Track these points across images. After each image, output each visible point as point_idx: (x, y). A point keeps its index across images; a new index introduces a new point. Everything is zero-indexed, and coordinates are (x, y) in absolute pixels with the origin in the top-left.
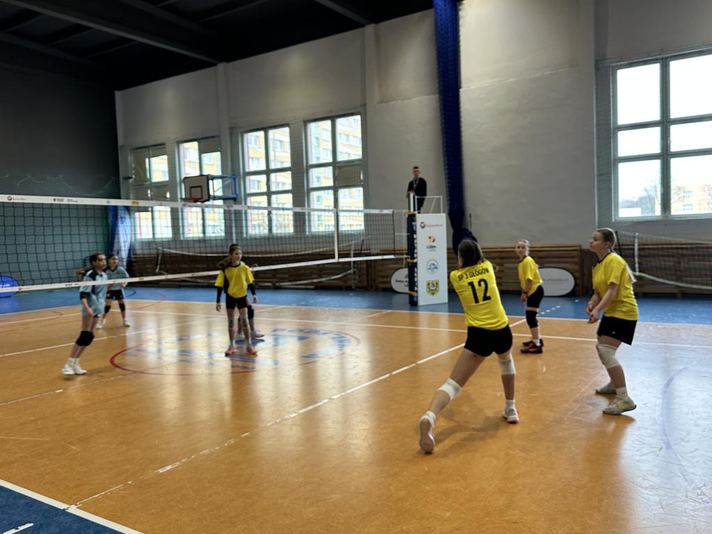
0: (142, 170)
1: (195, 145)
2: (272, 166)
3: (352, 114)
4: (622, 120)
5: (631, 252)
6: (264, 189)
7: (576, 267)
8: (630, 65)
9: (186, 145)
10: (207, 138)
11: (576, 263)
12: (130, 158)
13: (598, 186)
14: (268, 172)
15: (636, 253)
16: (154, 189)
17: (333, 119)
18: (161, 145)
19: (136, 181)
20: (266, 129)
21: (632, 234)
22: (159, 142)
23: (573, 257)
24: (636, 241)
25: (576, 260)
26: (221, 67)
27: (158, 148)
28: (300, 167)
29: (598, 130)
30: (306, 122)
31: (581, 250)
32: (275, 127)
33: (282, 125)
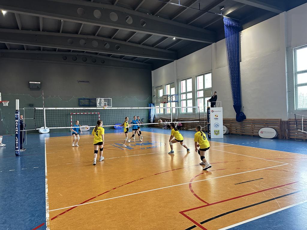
1: (169, 85)
2: (188, 91)
3: (209, 73)
4: (299, 69)
6: (185, 98)
9: (167, 85)
12: (155, 90)
14: (186, 93)
15: (302, 123)
16: (160, 99)
17: (204, 75)
19: (156, 97)
20: (186, 80)
22: (161, 85)
24: (303, 118)
25: (278, 125)
26: (175, 61)
29: (288, 74)
30: (196, 77)
31: (281, 121)
32: (188, 78)
33: (190, 78)
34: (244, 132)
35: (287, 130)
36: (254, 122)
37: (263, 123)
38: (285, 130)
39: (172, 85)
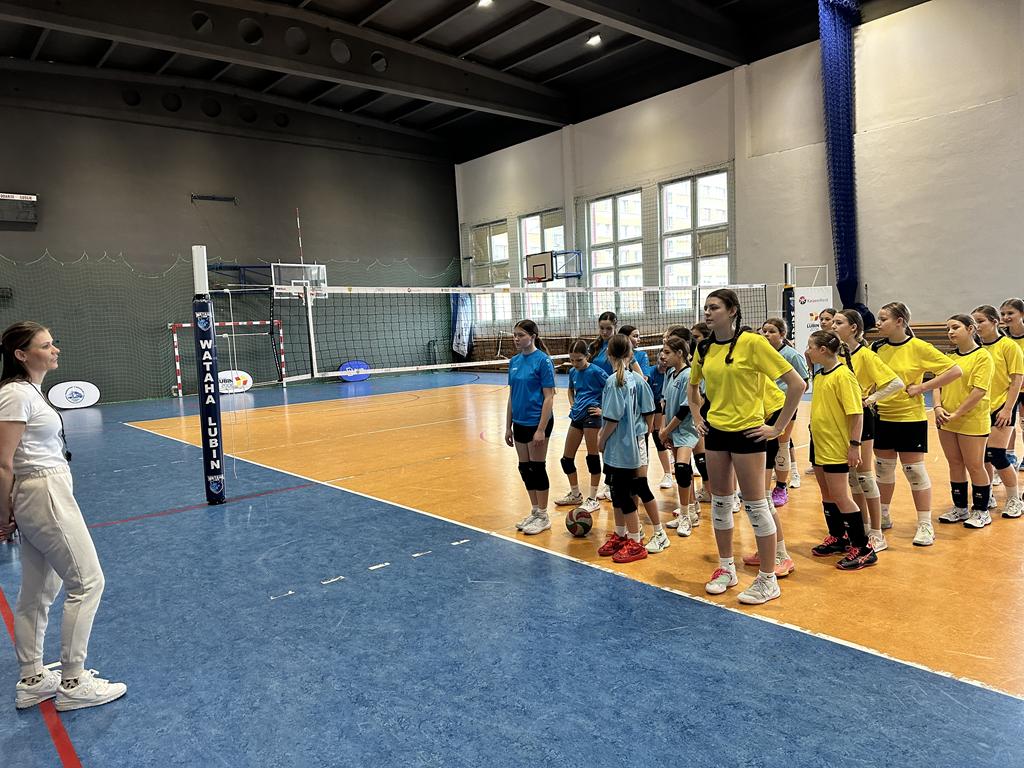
1: (537, 219)
2: (622, 237)
3: (717, 172)
6: (611, 264)
9: (528, 220)
10: (550, 211)
12: (471, 237)
14: (615, 245)
16: (495, 269)
17: (693, 178)
18: (502, 221)
19: (476, 261)
20: (614, 196)
22: (502, 218)
26: (567, 130)
27: (499, 224)
28: (652, 239)
30: (661, 185)
32: (625, 193)
33: (634, 190)
39: (550, 215)
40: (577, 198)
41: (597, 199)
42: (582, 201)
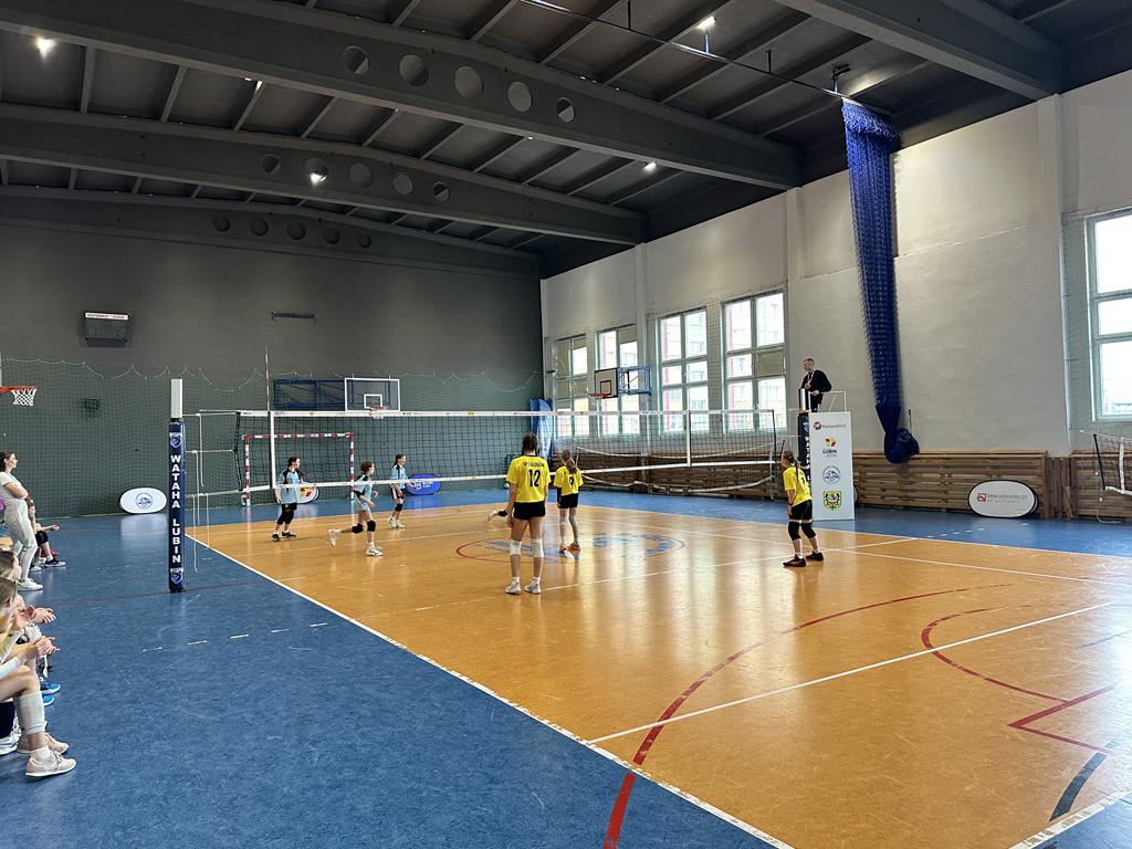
0: (565, 361)
1: (613, 334)
2: (689, 354)
3: (774, 292)
4: (1103, 288)
5: (1114, 462)
6: (679, 381)
7: (1040, 481)
8: (1112, 215)
9: (607, 334)
10: (625, 326)
11: (1040, 476)
12: (553, 351)
13: (1071, 373)
14: (683, 362)
15: (1121, 464)
16: (575, 383)
17: (753, 298)
18: (582, 335)
19: (558, 375)
20: (682, 314)
21: (1115, 439)
22: (580, 333)
23: (1035, 468)
24: (1122, 447)
25: (1038, 471)
26: (639, 248)
27: (579, 339)
28: (716, 356)
29: (1067, 302)
30: (724, 304)
31: (1047, 459)
32: (692, 310)
33: (699, 309)
34: (913, 499)
35: (1068, 488)
36: (950, 463)
37: (984, 467)
38: (1062, 488)
39: (625, 332)
40: (648, 315)
41: (667, 317)
42: (653, 318)
